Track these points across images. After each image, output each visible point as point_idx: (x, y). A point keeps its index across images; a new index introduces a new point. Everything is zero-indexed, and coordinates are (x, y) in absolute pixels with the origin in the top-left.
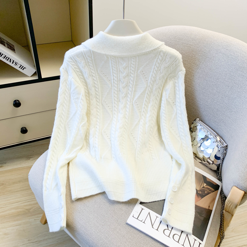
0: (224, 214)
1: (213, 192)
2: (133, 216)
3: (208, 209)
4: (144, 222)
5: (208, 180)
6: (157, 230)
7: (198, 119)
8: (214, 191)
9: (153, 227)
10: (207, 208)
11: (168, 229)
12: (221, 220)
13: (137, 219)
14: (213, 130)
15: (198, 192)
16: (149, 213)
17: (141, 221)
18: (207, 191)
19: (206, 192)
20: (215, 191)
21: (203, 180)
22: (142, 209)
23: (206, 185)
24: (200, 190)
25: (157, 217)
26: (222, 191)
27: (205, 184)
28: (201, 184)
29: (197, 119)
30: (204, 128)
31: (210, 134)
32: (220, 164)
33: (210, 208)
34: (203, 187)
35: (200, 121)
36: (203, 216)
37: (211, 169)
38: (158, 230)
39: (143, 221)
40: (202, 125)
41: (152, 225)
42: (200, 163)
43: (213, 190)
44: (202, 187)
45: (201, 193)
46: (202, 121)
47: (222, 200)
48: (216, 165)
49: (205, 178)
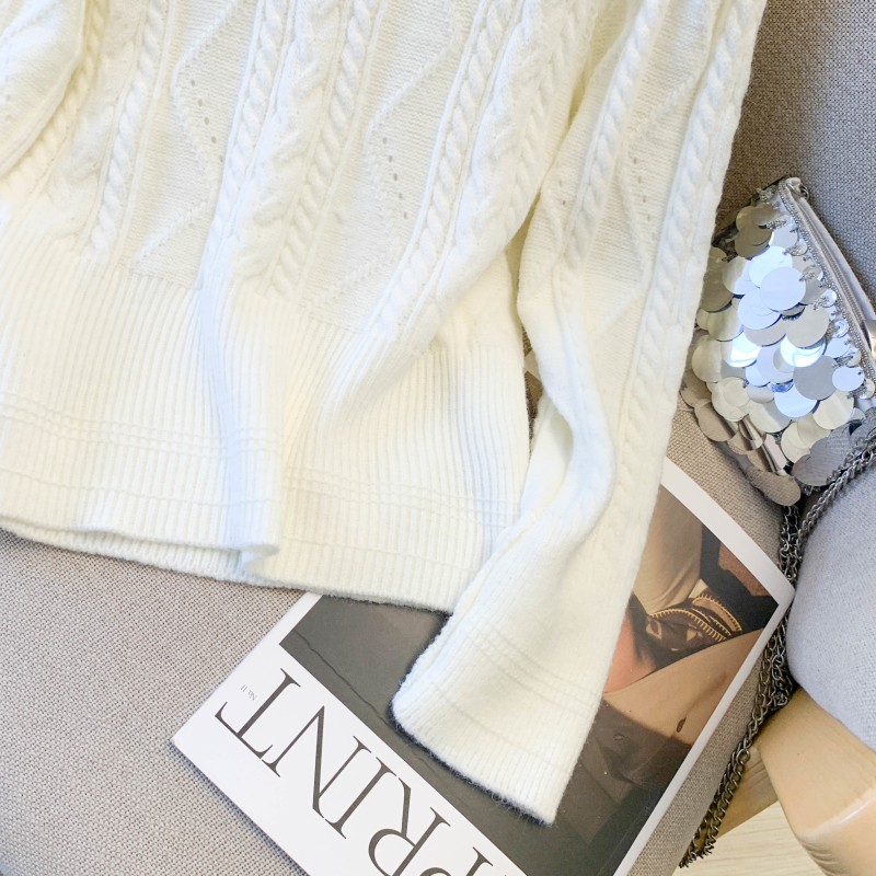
0: (748, 764)
1: (729, 638)
2: (218, 716)
3: (673, 740)
4: (273, 766)
5: (723, 563)
6: (338, 826)
7: (793, 182)
8: (735, 634)
9: (316, 807)
10: (668, 729)
11: (403, 834)
12: (722, 787)
13: (239, 735)
14: (858, 275)
15: (649, 630)
16: (321, 714)
17: (260, 755)
18: (700, 629)
19: (691, 635)
20: (745, 632)
21: (699, 557)
22: (289, 680)
23: (705, 593)
24: (664, 621)
25: (361, 746)
26: (780, 632)
27: (701, 586)
28: (681, 584)
29: (790, 180)
30: (815, 252)
31: (836, 304)
32: (826, 487)
33: (684, 735)
34: (687, 603)
35: (803, 200)
36: (630, 775)
37: (760, 493)
38: (343, 829)
39: (270, 758)
40: (808, 228)
41: (317, 795)
42: (710, 449)
43: (734, 624)
44: (676, 601)
45: (659, 636)
46: (811, 201)
47: (763, 686)
48: (800, 484)
49: (710, 544)
